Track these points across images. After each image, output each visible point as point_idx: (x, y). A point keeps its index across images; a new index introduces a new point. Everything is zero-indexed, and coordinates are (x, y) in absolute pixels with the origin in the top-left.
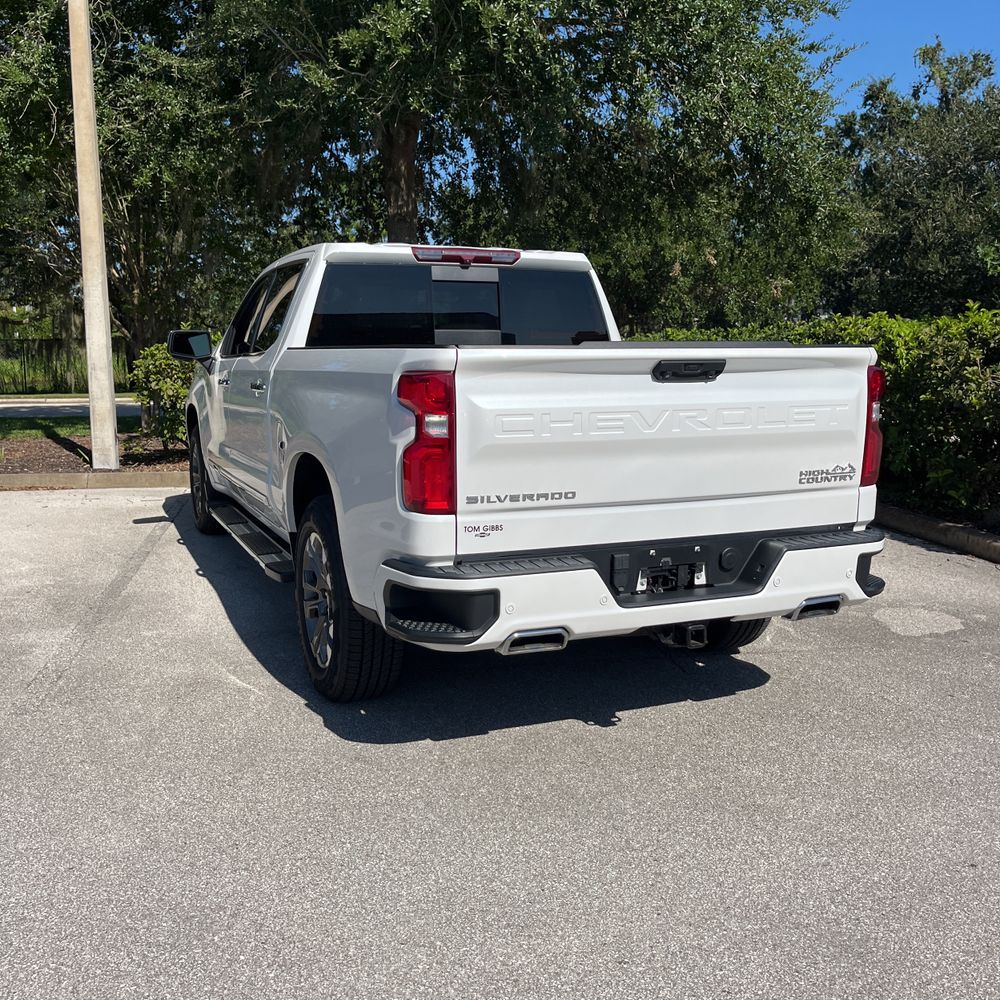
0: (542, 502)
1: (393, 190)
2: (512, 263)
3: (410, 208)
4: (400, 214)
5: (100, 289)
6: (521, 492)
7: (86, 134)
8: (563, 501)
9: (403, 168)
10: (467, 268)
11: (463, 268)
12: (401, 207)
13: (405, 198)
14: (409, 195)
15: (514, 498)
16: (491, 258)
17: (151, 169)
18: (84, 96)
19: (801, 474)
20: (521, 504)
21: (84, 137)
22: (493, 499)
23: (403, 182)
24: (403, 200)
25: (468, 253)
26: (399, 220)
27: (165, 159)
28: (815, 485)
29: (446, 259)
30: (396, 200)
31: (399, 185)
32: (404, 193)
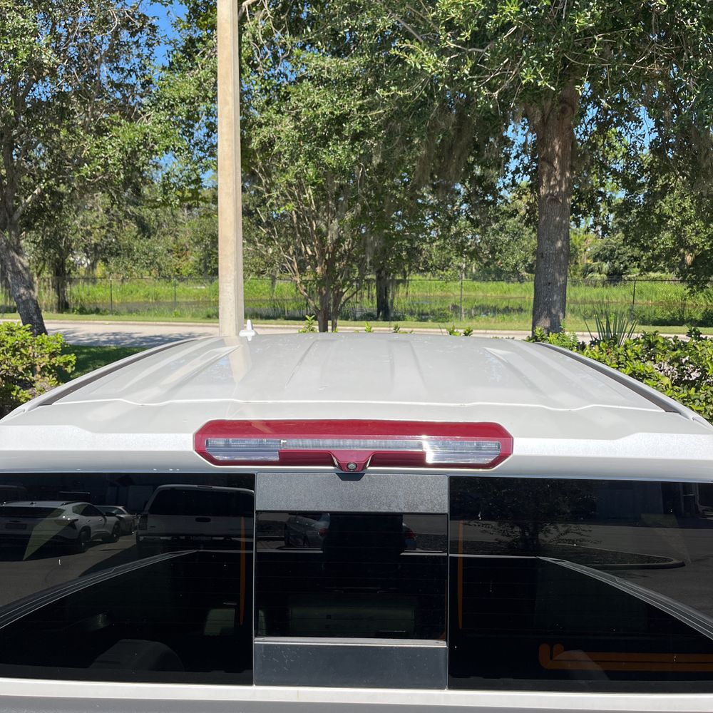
1: (546, 170)
3: (563, 189)
4: (552, 195)
5: (233, 285)
7: (227, 140)
9: (557, 148)
12: (553, 187)
13: (558, 178)
14: (562, 174)
17: (299, 166)
18: (227, 103)
21: (225, 143)
23: (556, 163)
24: (555, 179)
26: (552, 200)
27: (311, 156)
30: (549, 181)
31: (551, 164)
32: (557, 173)
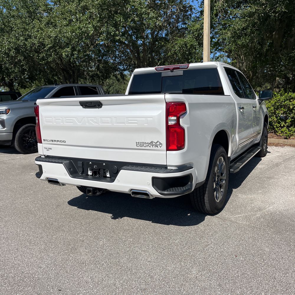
0: (58, 143)
2: (187, 68)
6: (54, 139)
8: (63, 143)
10: (173, 72)
11: (171, 72)
15: (52, 141)
16: (179, 67)
19: (137, 143)
20: (54, 143)
22: (48, 140)
25: (171, 67)
28: (143, 148)
29: (165, 69)
